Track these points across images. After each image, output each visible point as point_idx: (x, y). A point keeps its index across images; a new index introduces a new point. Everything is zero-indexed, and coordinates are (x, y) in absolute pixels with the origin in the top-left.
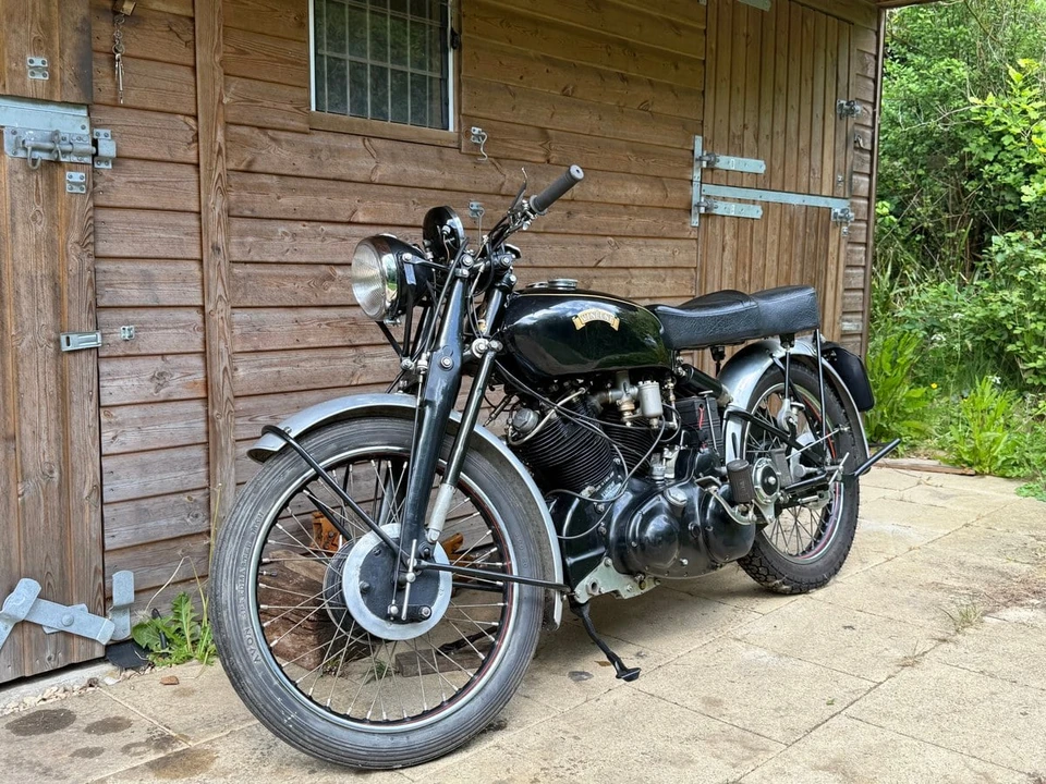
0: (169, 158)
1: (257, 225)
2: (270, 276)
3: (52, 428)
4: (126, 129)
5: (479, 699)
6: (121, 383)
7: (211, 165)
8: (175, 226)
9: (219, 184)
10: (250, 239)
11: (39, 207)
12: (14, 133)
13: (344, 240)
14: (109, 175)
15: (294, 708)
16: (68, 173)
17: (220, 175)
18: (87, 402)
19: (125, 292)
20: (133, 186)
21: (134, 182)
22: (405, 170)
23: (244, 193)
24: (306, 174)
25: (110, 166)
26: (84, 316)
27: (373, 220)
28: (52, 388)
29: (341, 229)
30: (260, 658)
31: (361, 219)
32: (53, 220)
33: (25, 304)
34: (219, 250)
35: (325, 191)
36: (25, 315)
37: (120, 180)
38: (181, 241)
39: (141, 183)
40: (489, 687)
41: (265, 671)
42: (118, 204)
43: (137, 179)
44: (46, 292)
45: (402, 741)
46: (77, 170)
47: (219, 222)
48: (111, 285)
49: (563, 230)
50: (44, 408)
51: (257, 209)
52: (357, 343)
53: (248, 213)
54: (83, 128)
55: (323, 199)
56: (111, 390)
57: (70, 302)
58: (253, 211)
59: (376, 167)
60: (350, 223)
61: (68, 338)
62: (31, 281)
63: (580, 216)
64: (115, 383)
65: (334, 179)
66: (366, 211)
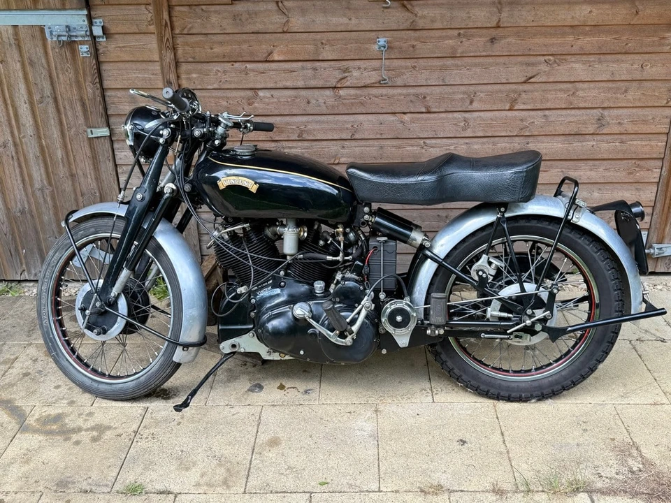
0: (138, 31)
1: (199, 66)
2: (209, 97)
3: (92, 173)
4: (111, 17)
5: (134, 382)
6: (126, 153)
7: (161, 33)
8: (146, 70)
9: (168, 44)
10: (194, 76)
11: (68, 65)
12: (50, 28)
13: (263, 73)
14: (105, 44)
15: (55, 351)
16: (80, 46)
17: (168, 39)
18: (107, 162)
19: (121, 107)
20: (119, 49)
21: (119, 47)
22: (313, 21)
23: (187, 48)
24: (230, 32)
25: (105, 40)
26: (99, 120)
27: (287, 59)
28: (89, 154)
29: (261, 66)
30: (48, 322)
31: (276, 58)
32: (76, 72)
33: (70, 114)
34: (171, 83)
35: (245, 41)
36: (70, 118)
37: (112, 46)
38: (150, 79)
39: (124, 47)
40: (141, 379)
41: (48, 329)
42: (111, 60)
43: (121, 45)
44: (79, 108)
45: (96, 385)
46: (84, 44)
47: (170, 67)
48: (113, 103)
49: (484, 54)
50: (87, 163)
51: (197, 57)
52: (277, 139)
53: (191, 60)
54: (84, 21)
55: (245, 46)
56: (121, 157)
57: (91, 112)
58: (194, 58)
59: (287, 21)
60: (267, 61)
61: (91, 131)
62: (71, 102)
63: (508, 40)
64: (123, 153)
65: (253, 33)
66: (281, 53)
